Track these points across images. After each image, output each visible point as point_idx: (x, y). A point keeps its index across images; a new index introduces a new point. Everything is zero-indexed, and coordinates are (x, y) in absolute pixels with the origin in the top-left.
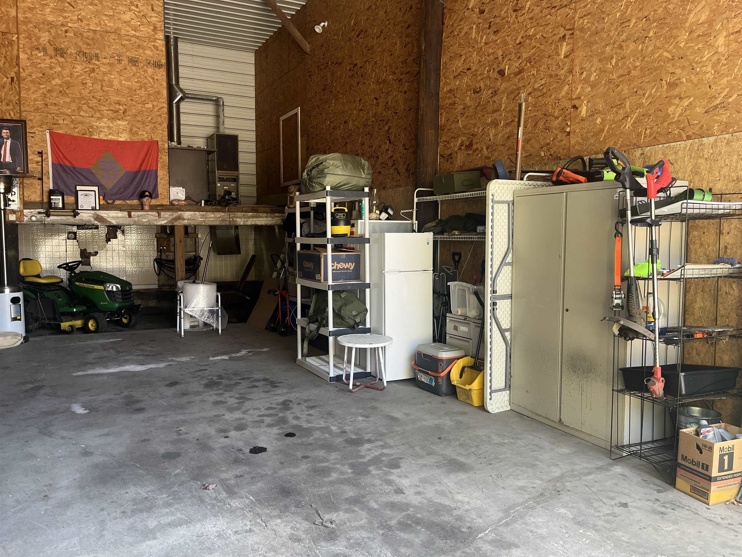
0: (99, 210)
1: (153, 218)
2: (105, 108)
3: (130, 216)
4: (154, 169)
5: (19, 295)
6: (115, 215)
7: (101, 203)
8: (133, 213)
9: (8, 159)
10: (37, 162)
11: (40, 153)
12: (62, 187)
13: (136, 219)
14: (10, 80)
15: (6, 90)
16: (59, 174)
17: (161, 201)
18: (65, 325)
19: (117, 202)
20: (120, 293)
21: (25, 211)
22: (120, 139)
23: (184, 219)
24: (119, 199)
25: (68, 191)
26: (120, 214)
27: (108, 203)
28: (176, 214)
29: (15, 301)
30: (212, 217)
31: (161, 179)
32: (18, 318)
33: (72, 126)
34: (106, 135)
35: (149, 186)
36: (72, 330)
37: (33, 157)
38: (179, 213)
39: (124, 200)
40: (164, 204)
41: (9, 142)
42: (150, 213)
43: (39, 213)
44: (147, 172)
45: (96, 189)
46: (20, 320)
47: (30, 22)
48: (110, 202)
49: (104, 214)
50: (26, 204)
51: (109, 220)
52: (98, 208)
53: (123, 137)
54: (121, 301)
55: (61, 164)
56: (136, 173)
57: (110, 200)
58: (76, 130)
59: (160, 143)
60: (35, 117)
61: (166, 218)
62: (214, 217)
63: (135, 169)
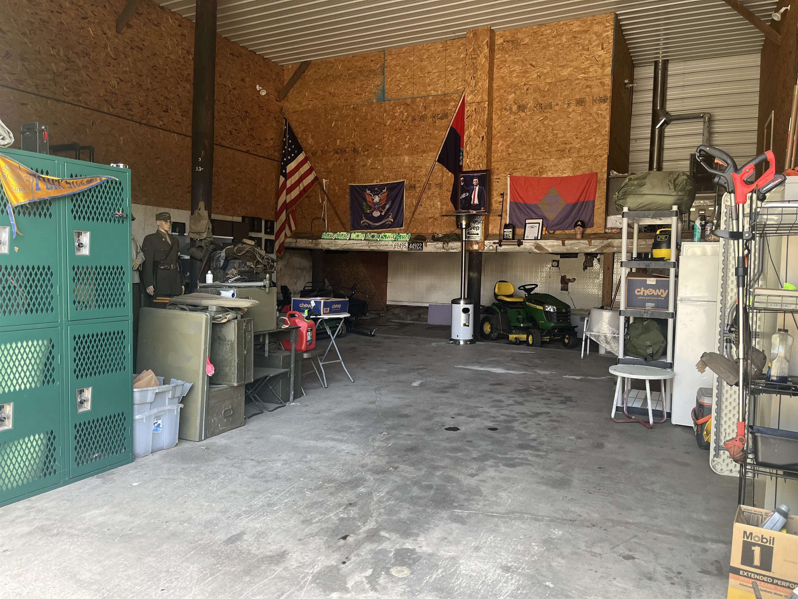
0: (541, 239)
1: (584, 246)
2: (554, 149)
3: (563, 244)
4: (592, 199)
5: (470, 307)
6: (551, 243)
7: (544, 233)
8: (566, 242)
9: (476, 202)
10: (500, 202)
11: (502, 194)
12: (516, 222)
13: (569, 247)
14: (481, 139)
15: (478, 147)
16: (514, 211)
17: (597, 229)
18: (512, 337)
19: (558, 232)
20: (555, 314)
21: (486, 242)
22: (564, 175)
23: (614, 247)
24: (558, 230)
25: (519, 225)
26: (555, 243)
27: (550, 233)
28: (606, 242)
29: (466, 311)
30: (643, 245)
31: (598, 208)
32: (467, 324)
33: (527, 169)
34: (552, 174)
35: (586, 216)
36: (518, 342)
37: (496, 198)
38: (609, 240)
39: (563, 230)
40: (599, 232)
41: (477, 188)
42: (582, 241)
43: (494, 243)
44: (585, 203)
45: (540, 221)
46: (468, 326)
47: (501, 88)
48: (551, 232)
49: (542, 243)
50: (487, 236)
51: (546, 248)
52: (539, 238)
53: (568, 174)
54: (556, 321)
55: (516, 203)
56: (575, 205)
57: (551, 230)
58: (530, 172)
59: (599, 175)
60: (501, 165)
61: (596, 246)
62: (646, 245)
63: (574, 201)
